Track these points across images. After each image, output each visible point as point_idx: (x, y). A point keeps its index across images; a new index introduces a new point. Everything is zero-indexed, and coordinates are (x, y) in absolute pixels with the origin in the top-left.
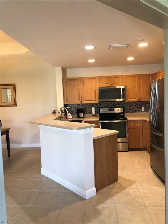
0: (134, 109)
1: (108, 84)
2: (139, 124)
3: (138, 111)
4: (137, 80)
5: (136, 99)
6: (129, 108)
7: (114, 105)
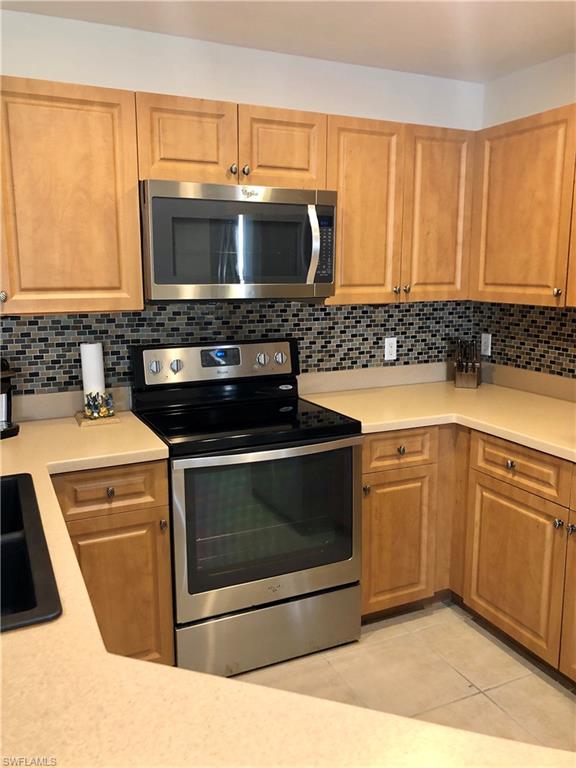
0: (345, 348)
1: (211, 168)
2: (420, 452)
3: (364, 359)
4: (393, 158)
5: (383, 285)
6: (321, 342)
7: (235, 321)
